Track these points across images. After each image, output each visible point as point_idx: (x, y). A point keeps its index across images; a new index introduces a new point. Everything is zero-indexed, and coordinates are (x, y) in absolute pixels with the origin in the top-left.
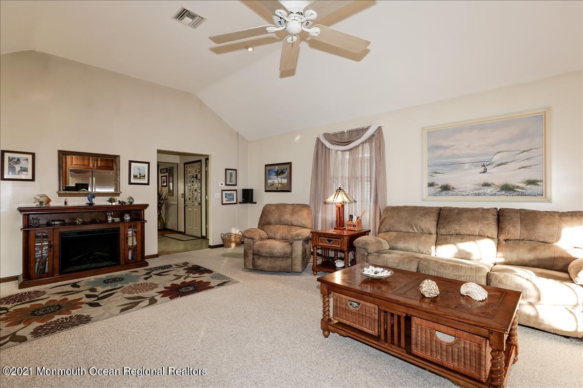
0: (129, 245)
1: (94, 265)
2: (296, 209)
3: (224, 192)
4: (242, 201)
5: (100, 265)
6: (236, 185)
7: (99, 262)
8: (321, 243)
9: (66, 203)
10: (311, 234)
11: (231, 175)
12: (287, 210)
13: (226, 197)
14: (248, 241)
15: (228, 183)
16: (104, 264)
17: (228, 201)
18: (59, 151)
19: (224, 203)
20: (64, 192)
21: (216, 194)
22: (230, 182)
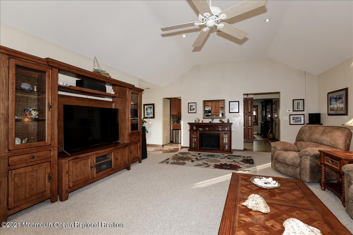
0: (224, 141)
1: (210, 148)
2: (326, 131)
3: (291, 116)
4: (308, 123)
5: (213, 149)
6: (304, 111)
7: (213, 147)
8: (326, 162)
9: (202, 121)
10: (319, 152)
11: (298, 104)
12: (318, 130)
13: (293, 119)
14: (273, 149)
15: (296, 109)
16: (215, 149)
17: (295, 122)
18: (203, 101)
19: (291, 123)
20: (206, 117)
21: (284, 117)
22: (297, 109)
